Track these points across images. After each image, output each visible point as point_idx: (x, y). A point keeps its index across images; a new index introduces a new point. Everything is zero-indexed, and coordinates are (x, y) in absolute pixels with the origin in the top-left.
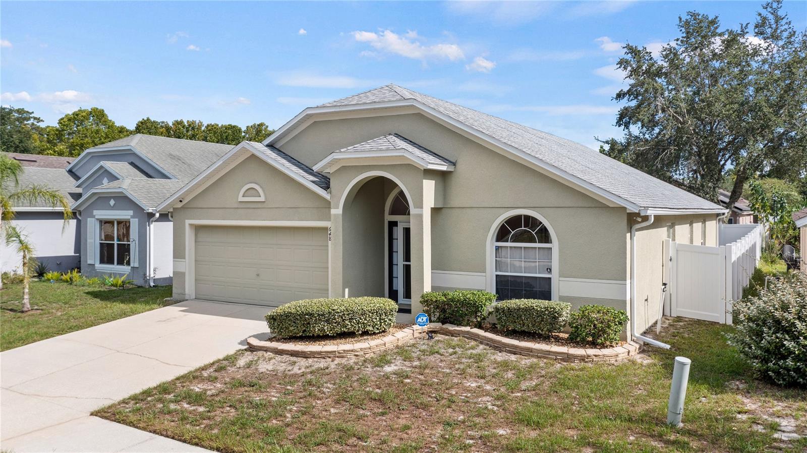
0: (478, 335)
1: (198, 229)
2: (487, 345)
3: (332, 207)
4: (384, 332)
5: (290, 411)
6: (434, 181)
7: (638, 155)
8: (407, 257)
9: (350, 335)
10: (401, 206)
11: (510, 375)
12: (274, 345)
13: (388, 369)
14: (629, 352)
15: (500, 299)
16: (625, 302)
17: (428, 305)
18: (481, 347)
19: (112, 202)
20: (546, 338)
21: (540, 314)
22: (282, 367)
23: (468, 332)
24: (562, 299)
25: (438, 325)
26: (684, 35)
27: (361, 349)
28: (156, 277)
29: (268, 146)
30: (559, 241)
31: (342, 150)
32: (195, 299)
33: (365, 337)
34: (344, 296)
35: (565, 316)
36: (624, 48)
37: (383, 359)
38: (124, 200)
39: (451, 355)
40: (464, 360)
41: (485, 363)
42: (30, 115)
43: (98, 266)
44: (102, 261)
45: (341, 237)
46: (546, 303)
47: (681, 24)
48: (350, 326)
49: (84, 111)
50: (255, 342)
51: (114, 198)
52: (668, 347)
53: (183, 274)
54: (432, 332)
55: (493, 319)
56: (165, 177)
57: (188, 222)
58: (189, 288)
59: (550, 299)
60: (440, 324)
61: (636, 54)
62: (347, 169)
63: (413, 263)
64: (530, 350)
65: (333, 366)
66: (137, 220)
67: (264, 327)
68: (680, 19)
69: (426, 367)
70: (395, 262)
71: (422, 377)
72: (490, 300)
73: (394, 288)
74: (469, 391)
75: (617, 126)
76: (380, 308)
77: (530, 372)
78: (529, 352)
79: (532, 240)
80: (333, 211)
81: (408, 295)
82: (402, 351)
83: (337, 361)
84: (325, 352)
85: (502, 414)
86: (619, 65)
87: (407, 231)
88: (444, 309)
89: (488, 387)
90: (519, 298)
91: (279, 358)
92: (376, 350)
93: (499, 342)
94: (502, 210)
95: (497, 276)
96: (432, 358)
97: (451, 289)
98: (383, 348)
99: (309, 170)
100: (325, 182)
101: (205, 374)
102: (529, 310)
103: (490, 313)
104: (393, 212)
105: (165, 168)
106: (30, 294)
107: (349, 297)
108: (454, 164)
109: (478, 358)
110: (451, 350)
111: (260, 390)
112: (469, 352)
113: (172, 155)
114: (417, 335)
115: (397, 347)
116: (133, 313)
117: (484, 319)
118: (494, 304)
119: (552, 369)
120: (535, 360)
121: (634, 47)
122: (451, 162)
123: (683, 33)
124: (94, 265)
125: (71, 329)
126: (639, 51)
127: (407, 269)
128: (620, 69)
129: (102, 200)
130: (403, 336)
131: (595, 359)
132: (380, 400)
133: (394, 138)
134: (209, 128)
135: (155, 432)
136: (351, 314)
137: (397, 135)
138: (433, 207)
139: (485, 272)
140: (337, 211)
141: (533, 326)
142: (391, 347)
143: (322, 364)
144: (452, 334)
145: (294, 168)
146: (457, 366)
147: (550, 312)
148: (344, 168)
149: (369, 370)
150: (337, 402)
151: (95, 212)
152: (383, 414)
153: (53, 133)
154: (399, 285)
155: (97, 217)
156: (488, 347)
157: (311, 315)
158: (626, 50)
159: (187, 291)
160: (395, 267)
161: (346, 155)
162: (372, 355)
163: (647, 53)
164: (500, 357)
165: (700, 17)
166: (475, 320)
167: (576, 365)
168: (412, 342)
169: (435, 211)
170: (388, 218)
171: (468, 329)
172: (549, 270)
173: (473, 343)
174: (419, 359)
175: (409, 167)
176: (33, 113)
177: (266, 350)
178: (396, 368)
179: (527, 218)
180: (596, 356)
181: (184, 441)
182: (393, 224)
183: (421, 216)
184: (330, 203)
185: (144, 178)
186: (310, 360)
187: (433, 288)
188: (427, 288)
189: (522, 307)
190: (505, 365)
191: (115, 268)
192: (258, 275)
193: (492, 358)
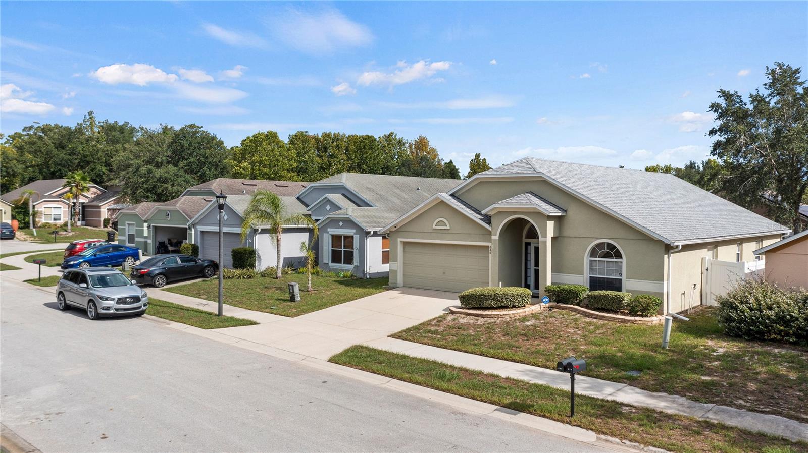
0: (577, 309)
1: (405, 244)
2: (582, 314)
3: (492, 234)
4: (524, 306)
5: (482, 338)
6: (553, 222)
7: (725, 182)
8: (537, 264)
9: (506, 307)
10: (533, 234)
11: (591, 327)
12: (465, 311)
13: (527, 323)
14: (660, 320)
15: (591, 290)
16: (662, 294)
17: (549, 293)
18: (578, 315)
19: (341, 224)
20: (616, 312)
21: (612, 298)
22: (471, 322)
23: (572, 308)
24: (627, 291)
25: (555, 304)
26: (771, 81)
27: (513, 314)
28: (370, 272)
29: (451, 195)
30: (626, 258)
31: (499, 202)
32: (403, 286)
33: (514, 309)
34: (499, 286)
35: (626, 301)
36: (718, 92)
37: (525, 319)
38: (349, 223)
39: (561, 318)
40: (568, 321)
41: (579, 322)
42: (200, 130)
43: (330, 264)
44: (333, 261)
45: (498, 253)
46: (616, 293)
47: (768, 72)
48: (505, 302)
49: (262, 134)
50: (454, 309)
51: (342, 221)
52: (688, 319)
53: (396, 271)
54: (551, 307)
55: (586, 301)
56: (368, 205)
57: (399, 240)
58: (400, 280)
59: (621, 291)
60: (556, 303)
61: (728, 98)
62: (502, 213)
63: (541, 268)
64: (605, 317)
65: (498, 322)
66: (358, 235)
67: (458, 303)
68: (768, 68)
69: (548, 323)
70: (528, 267)
71: (546, 327)
72: (585, 290)
73: (528, 283)
74: (569, 333)
75: (712, 156)
76: (522, 293)
77: (602, 327)
78: (604, 318)
79: (611, 256)
80: (493, 237)
81: (537, 286)
82: (535, 316)
83: (500, 319)
84: (494, 315)
85: (584, 341)
86: (710, 109)
87: (537, 249)
88: (558, 295)
89: (579, 332)
90: (602, 290)
91: (468, 317)
92: (521, 315)
93: (588, 313)
94: (594, 239)
95: (590, 277)
96: (551, 319)
97: (563, 284)
98: (524, 314)
99: (479, 213)
100: (488, 219)
101: (433, 323)
102: (606, 296)
103: (585, 298)
104: (528, 237)
105: (368, 199)
106: (311, 281)
107: (502, 287)
108: (566, 211)
109: (576, 320)
110: (561, 316)
111: (464, 330)
112: (571, 317)
113: (368, 188)
114: (542, 308)
115: (532, 314)
116: (371, 294)
117: (581, 301)
118: (588, 292)
119: (614, 326)
120: (606, 322)
121: (727, 91)
122: (564, 210)
123: (770, 79)
124: (328, 264)
125: (344, 301)
126: (731, 95)
127: (537, 273)
128: (712, 111)
129: (334, 222)
130: (536, 308)
131: (639, 322)
132: (525, 335)
133: (530, 195)
134: (350, 138)
135: (422, 343)
136: (506, 296)
137: (532, 193)
138: (553, 236)
139: (583, 275)
140: (495, 237)
141: (608, 305)
142: (529, 314)
143: (493, 320)
144: (563, 308)
145: (469, 210)
146: (564, 323)
147: (617, 298)
148: (500, 212)
149: (518, 323)
150: (504, 335)
151: (329, 230)
152: (527, 340)
153: (238, 152)
154: (532, 281)
155: (330, 233)
156: (582, 315)
157: (484, 295)
158: (719, 94)
159: (398, 282)
160: (528, 270)
161: (502, 205)
162: (519, 317)
163: (738, 96)
164: (588, 320)
165: (785, 67)
166: (576, 302)
167: (629, 324)
168: (540, 312)
169: (554, 239)
170: (525, 240)
171: (572, 306)
172: (621, 275)
173: (574, 313)
174: (544, 320)
175: (538, 214)
176: (202, 127)
177: (461, 313)
178: (532, 323)
179: (609, 244)
180: (640, 321)
181: (438, 347)
182: (528, 244)
183: (545, 242)
184: (491, 232)
185: (356, 207)
186: (486, 319)
187: (552, 283)
188: (549, 283)
189: (602, 294)
190: (590, 324)
191: (343, 266)
192: (444, 273)
193: (584, 320)
